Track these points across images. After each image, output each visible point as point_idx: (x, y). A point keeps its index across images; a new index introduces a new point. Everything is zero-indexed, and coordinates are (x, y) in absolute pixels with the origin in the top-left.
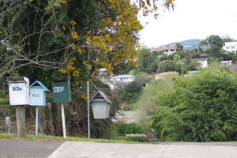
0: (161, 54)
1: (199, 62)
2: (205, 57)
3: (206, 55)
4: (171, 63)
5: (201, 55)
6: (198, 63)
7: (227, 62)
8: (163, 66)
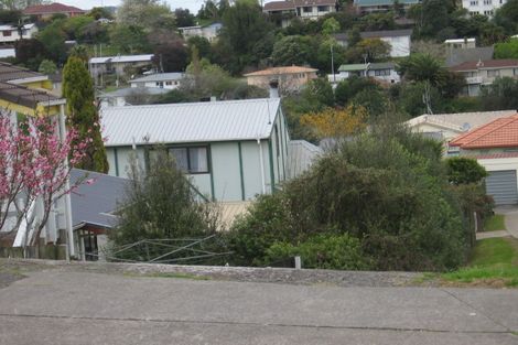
0: (291, 17)
1: (385, 40)
2: (407, 27)
3: (410, 22)
4: (307, 42)
5: (397, 22)
6: (382, 44)
7: (462, 40)
8: (285, 51)
